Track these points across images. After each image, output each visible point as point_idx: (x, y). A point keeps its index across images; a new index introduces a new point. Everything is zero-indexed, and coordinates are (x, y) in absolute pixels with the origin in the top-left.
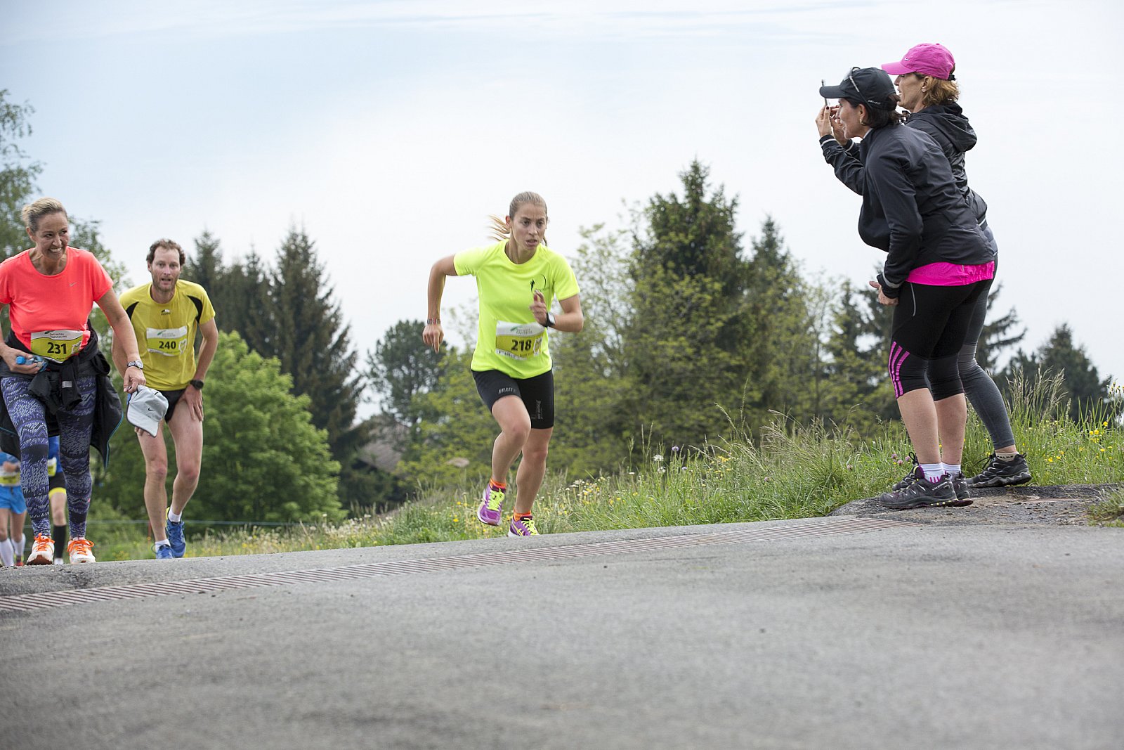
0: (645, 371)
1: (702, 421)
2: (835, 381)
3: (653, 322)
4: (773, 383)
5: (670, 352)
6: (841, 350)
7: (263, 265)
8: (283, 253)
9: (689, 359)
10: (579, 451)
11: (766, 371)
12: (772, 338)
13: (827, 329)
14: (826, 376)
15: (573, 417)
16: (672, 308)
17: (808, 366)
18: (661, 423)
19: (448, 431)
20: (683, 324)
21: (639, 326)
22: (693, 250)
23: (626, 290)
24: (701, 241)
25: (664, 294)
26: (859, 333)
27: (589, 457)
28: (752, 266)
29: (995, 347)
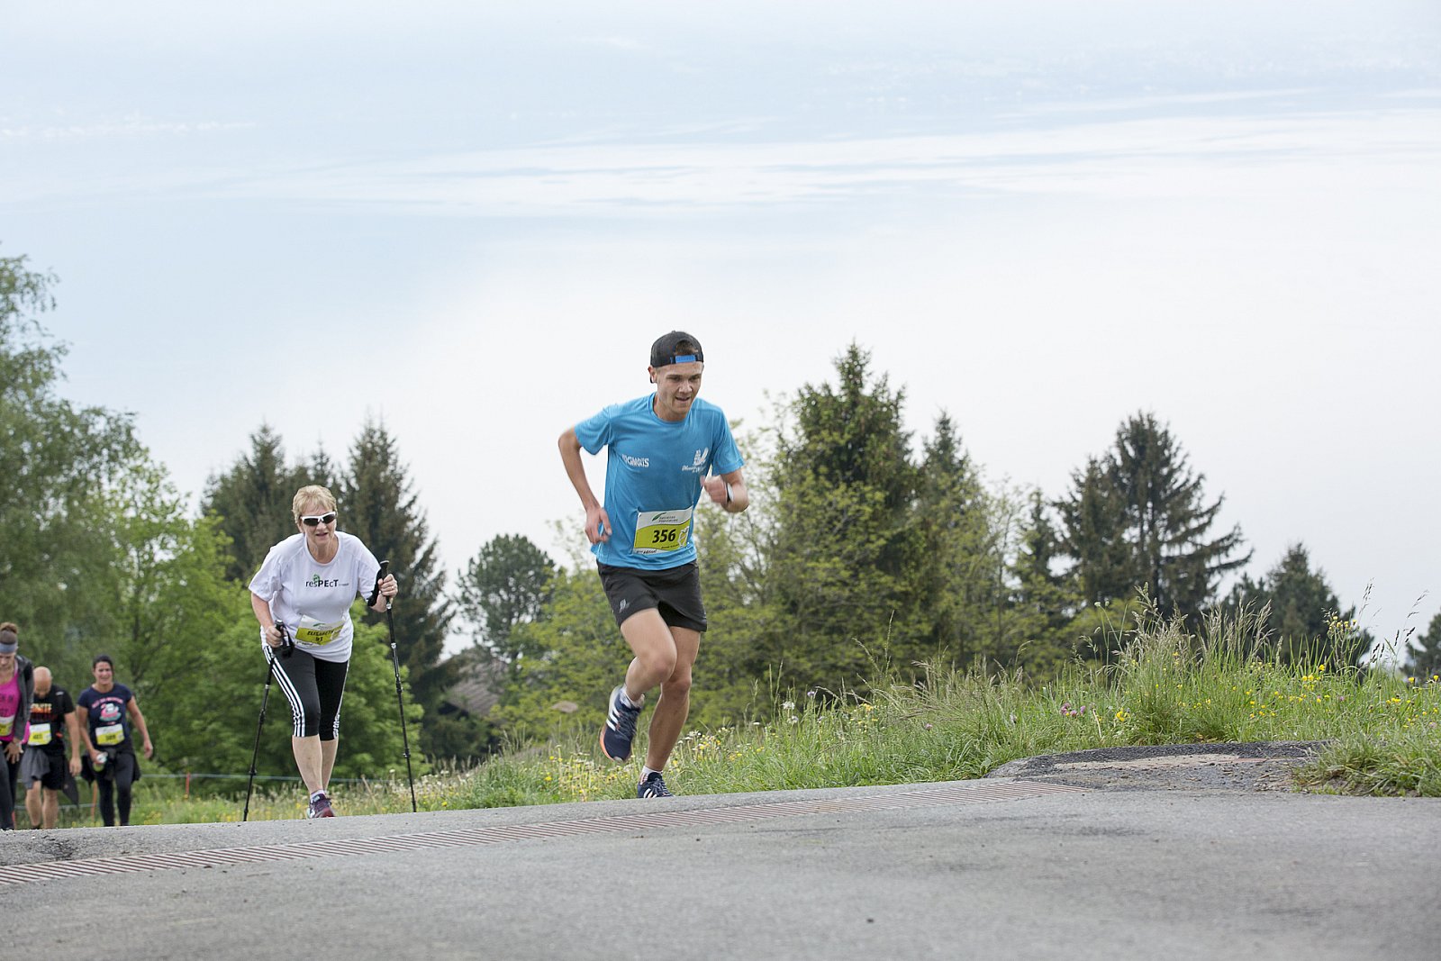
0: (792, 598)
1: (860, 659)
2: (1021, 611)
3: (801, 540)
4: (946, 613)
5: (822, 575)
6: (1029, 574)
7: (333, 466)
8: (357, 453)
9: (845, 584)
10: (711, 693)
11: (937, 600)
12: (945, 560)
13: (1013, 549)
14: (1011, 605)
16: (824, 521)
17: (989, 594)
18: (810, 661)
19: (554, 668)
20: (837, 541)
21: (784, 544)
22: (850, 453)
23: (769, 500)
24: (859, 441)
25: (814, 505)
26: (1052, 553)
27: (722, 702)
28: (921, 472)
29: (1216, 572)
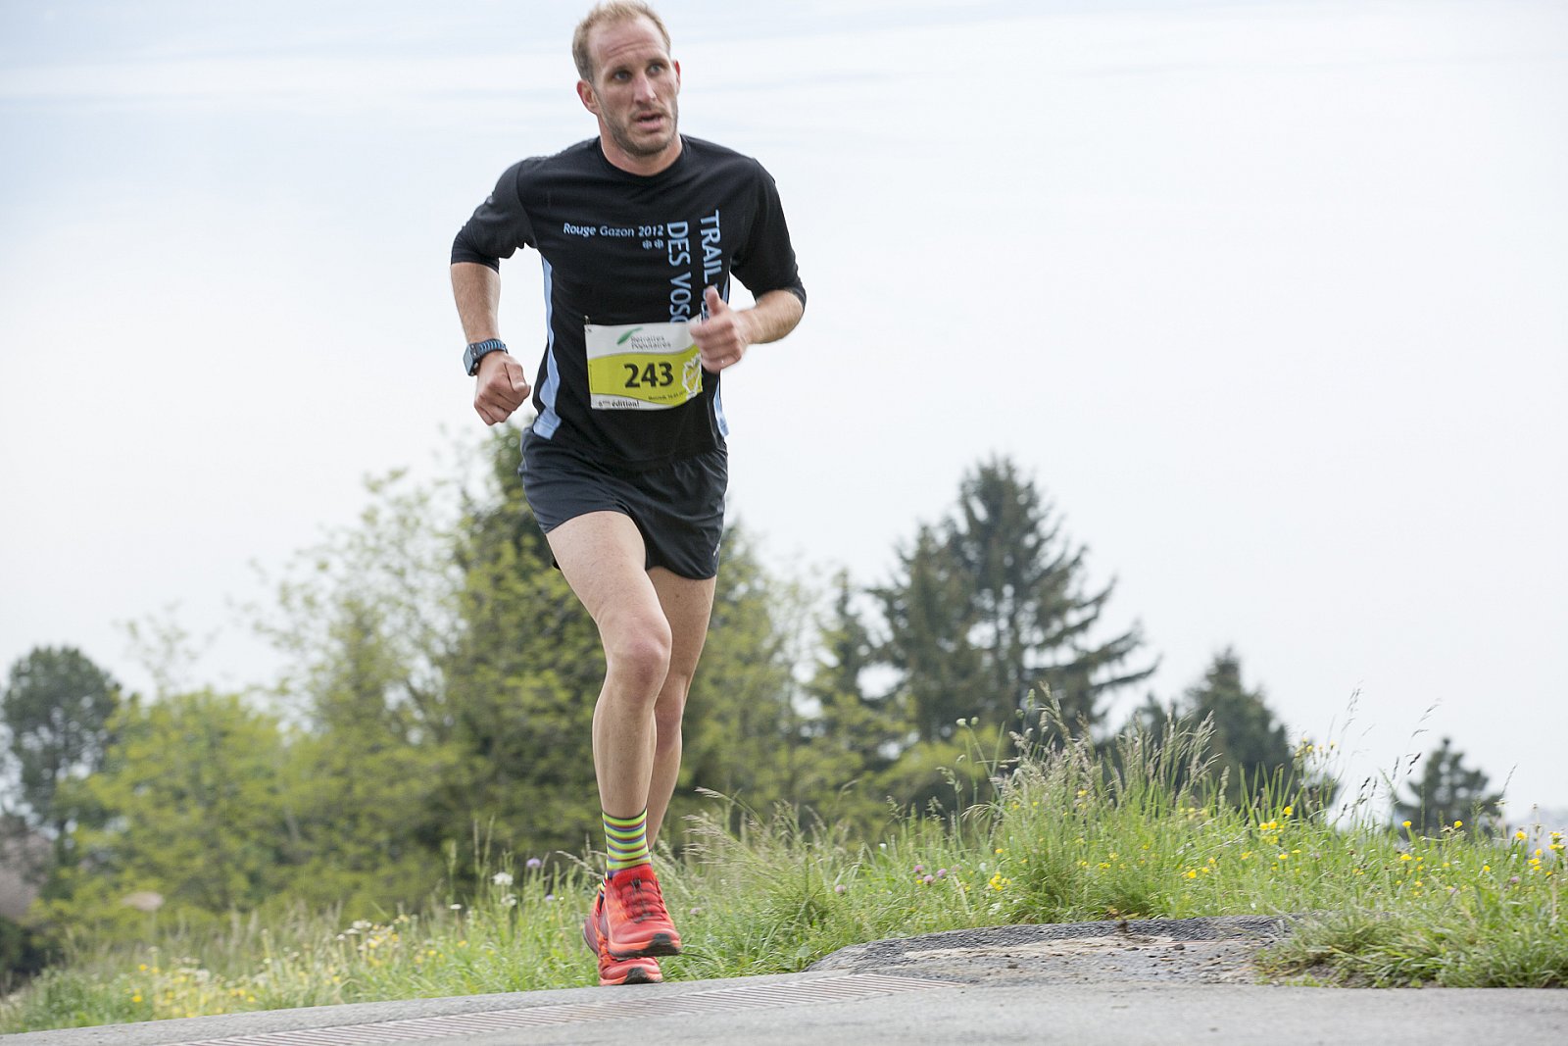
0: (483, 732)
2: (822, 748)
4: (712, 754)
5: (527, 698)
6: (833, 693)
9: (560, 710)
10: (363, 878)
13: (807, 657)
14: (806, 741)
15: (353, 818)
16: (530, 619)
17: (773, 724)
18: (511, 824)
19: (125, 844)
20: (552, 648)
21: (471, 652)
23: (447, 587)
25: (515, 594)
26: (864, 663)
27: (381, 889)
29: (1106, 690)
